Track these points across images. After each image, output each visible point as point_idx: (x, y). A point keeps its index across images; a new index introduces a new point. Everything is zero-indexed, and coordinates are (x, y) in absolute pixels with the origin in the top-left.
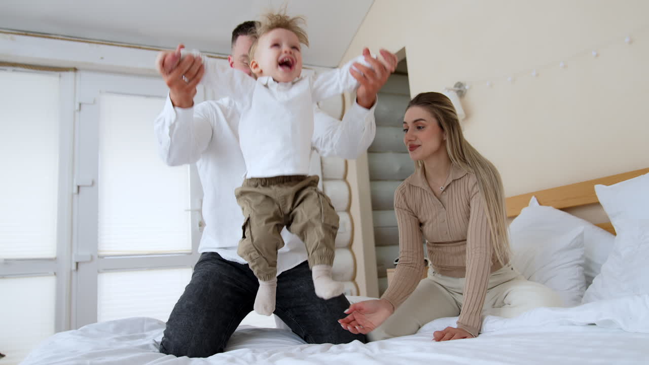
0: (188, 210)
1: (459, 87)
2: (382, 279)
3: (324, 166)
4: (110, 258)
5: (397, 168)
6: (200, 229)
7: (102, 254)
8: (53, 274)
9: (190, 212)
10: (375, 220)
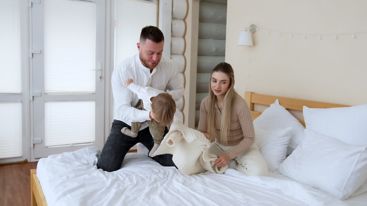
0: (94, 70)
1: (253, 27)
2: (197, 111)
3: (173, 47)
4: (51, 94)
5: (214, 49)
6: (100, 80)
7: (46, 92)
8: (20, 102)
9: (95, 71)
10: (198, 78)
